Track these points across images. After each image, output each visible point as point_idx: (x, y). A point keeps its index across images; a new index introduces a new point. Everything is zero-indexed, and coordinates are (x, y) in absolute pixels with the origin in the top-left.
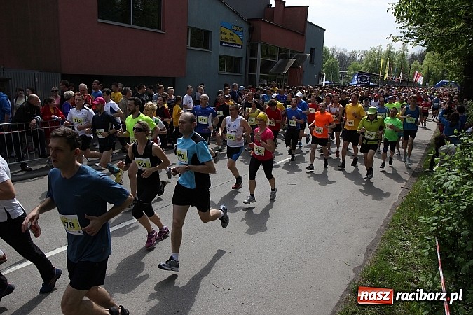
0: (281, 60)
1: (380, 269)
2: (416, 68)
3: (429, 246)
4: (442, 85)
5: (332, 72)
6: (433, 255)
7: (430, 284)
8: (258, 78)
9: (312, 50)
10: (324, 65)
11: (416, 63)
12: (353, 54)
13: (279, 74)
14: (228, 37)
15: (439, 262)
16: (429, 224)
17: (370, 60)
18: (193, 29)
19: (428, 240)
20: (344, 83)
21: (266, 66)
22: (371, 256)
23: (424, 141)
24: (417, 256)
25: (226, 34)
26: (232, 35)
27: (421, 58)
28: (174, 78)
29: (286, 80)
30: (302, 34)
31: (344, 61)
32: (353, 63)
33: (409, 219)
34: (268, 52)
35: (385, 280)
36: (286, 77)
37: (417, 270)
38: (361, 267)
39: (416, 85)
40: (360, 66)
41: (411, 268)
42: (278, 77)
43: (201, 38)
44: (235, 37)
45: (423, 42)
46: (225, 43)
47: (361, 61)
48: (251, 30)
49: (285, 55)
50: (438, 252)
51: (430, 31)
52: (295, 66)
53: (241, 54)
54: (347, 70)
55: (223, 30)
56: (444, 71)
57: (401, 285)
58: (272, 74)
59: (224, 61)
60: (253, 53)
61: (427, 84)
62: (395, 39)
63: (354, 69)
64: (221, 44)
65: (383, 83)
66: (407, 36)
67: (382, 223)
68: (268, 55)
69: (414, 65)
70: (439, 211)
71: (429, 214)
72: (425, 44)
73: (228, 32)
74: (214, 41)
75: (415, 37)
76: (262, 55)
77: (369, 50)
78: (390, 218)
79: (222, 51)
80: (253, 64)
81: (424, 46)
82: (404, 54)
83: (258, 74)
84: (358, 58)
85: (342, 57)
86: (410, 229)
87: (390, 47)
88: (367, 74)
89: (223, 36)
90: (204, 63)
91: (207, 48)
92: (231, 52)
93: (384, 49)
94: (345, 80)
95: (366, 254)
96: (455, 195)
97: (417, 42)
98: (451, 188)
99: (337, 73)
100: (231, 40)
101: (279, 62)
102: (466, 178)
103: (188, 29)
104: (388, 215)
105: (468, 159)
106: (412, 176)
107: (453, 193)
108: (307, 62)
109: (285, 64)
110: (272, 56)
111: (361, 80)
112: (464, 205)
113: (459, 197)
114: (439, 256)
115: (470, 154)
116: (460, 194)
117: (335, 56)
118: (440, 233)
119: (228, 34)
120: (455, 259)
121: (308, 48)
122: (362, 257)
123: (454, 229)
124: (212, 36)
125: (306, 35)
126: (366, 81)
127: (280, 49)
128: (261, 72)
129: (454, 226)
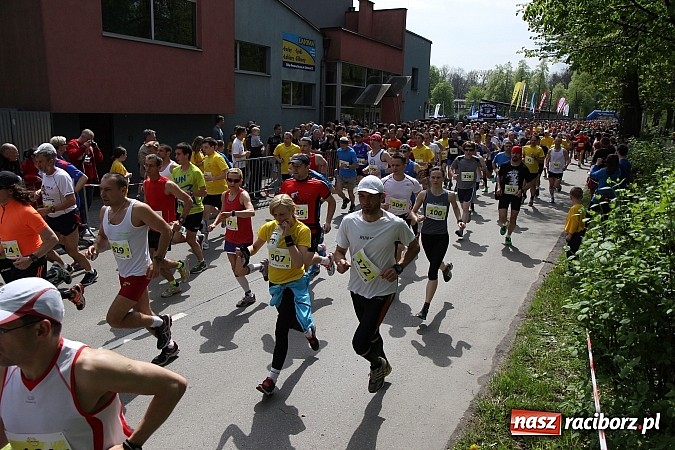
0: (370, 86)
1: (515, 378)
2: (560, 94)
3: (578, 342)
4: (595, 116)
5: (443, 97)
6: (583, 355)
8: (338, 111)
9: (415, 71)
10: (433, 92)
11: (559, 87)
12: (473, 76)
13: (368, 106)
14: (294, 54)
15: (591, 363)
16: (577, 311)
17: (496, 83)
18: (241, 43)
19: (576, 333)
20: (461, 117)
21: (349, 96)
22: (503, 360)
25: (290, 50)
26: (300, 52)
27: (566, 79)
29: (378, 114)
30: (400, 49)
31: (460, 85)
32: (473, 88)
33: (553, 305)
34: (352, 75)
35: (521, 393)
36: (378, 110)
37: (566, 376)
38: (488, 375)
39: (560, 116)
40: (482, 91)
41: (558, 374)
42: (367, 110)
43: (255, 57)
44: (304, 55)
45: (566, 57)
46: (290, 63)
47: (483, 84)
48: (327, 44)
49: (376, 78)
50: (590, 349)
51: (576, 41)
52: (390, 94)
53: (313, 78)
54: (464, 98)
55: (287, 44)
56: (597, 97)
57: (545, 399)
58: (359, 105)
59: (288, 90)
60: (330, 76)
61: (576, 116)
62: (529, 54)
63: (475, 96)
64: (284, 66)
65: (514, 115)
66: (545, 49)
67: (517, 312)
68: (351, 79)
69: (556, 89)
70: (591, 293)
71: (580, 297)
72: (568, 62)
73: (294, 47)
74: (274, 62)
75: (556, 51)
76: (344, 80)
77: (494, 69)
78: (528, 304)
79: (286, 75)
80: (330, 92)
82: (542, 74)
83: (339, 106)
84: (480, 81)
85: (457, 80)
86: (556, 320)
87: (522, 64)
88: (492, 103)
89: (286, 53)
90: (260, 92)
91: (265, 72)
92: (299, 76)
93: (515, 68)
94: (461, 113)
95: (495, 357)
96: (609, 269)
97: (559, 57)
98: (603, 259)
99: (450, 103)
100: (299, 59)
101: (368, 89)
102: (626, 246)
103: (236, 45)
104: (526, 300)
105: (627, 218)
106: (558, 245)
107: (607, 266)
108: (407, 87)
109: (376, 91)
110: (359, 81)
111: (484, 112)
112: (622, 282)
113: (616, 272)
114: (590, 355)
115: (629, 212)
116: (616, 268)
117: (447, 79)
118: (592, 322)
119: (293, 51)
120: (613, 357)
121: (408, 68)
122: (490, 361)
123: (611, 316)
124: (270, 54)
125: (405, 49)
126: (491, 112)
127: (369, 70)
128: (342, 104)
129: (610, 313)
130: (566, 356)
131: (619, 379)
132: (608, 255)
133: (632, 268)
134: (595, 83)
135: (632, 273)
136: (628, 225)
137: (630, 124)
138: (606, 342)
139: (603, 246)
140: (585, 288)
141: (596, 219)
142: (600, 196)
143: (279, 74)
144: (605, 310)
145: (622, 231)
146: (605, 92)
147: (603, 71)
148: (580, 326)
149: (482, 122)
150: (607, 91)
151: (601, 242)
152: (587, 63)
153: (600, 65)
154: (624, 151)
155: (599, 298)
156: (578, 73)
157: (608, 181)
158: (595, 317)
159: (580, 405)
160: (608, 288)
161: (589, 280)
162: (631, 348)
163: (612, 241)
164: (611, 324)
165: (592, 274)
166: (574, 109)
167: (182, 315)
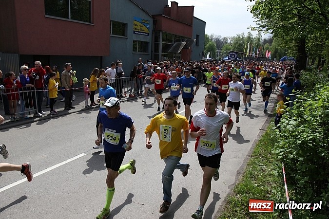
0: (176, 43)
1: (246, 186)
2: (267, 49)
3: (278, 169)
4: (284, 60)
5: (211, 49)
6: (281, 175)
7: (279, 194)
8: (160, 55)
9: (198, 36)
10: (206, 47)
11: (267, 45)
12: (225, 39)
13: (175, 53)
14: (139, 27)
15: (285, 180)
16: (277, 154)
17: (236, 43)
18: (113, 21)
19: (277, 165)
20: (220, 59)
21: (166, 48)
22: (240, 177)
24: (270, 176)
25: (137, 25)
26: (142, 26)
27: (270, 41)
28: (101, 57)
29: (179, 57)
30: (190, 25)
31: (219, 43)
32: (226, 45)
33: (265, 151)
34: (167, 38)
35: (249, 193)
36: (180, 55)
37: (271, 185)
38: (233, 184)
39: (267, 60)
40: (230, 47)
41: (267, 184)
42: (174, 55)
43: (120, 28)
44: (144, 28)
45: (271, 31)
46: (137, 32)
47: (231, 43)
48: (155, 23)
49: (179, 40)
50: (284, 172)
51: (276, 23)
52: (185, 47)
53: (148, 39)
54: (221, 50)
55: (136, 23)
56: (285, 51)
57: (260, 196)
58: (170, 53)
59: (136, 45)
60: (157, 38)
61: (275, 59)
62: (253, 29)
63: (226, 49)
64: (134, 33)
65: (246, 58)
66: (261, 26)
67: (247, 154)
68: (167, 40)
69: (266, 46)
70: (284, 145)
71: (278, 147)
73: (139, 24)
74: (129, 31)
75: (266, 28)
76: (163, 40)
77: (236, 36)
78: (253, 150)
79: (135, 37)
80: (156, 46)
81: (272, 33)
82: (259, 39)
84: (229, 42)
85: (218, 41)
86: (265, 158)
87: (250, 34)
88: (235, 52)
89: (135, 27)
90: (122, 46)
91: (125, 36)
92: (141, 38)
94: (220, 57)
95: (237, 176)
96: (294, 134)
97: (267, 31)
98: (291, 129)
99: (214, 52)
100: (141, 30)
101: (174, 45)
102: (301, 123)
103: (111, 22)
104: (251, 148)
105: (302, 109)
106: (267, 122)
107: (293, 132)
108: (194, 44)
109: (179, 45)
110: (170, 41)
111: (231, 57)
112: (300, 140)
113: (297, 135)
114: (284, 175)
115: (303, 106)
116: (297, 133)
117: (213, 40)
118: (285, 159)
120: (295, 177)
121: (194, 35)
122: (234, 178)
123: (294, 156)
124: (127, 28)
125: (193, 26)
126: (234, 57)
127: (176, 36)
128: (162, 52)
129: (294, 155)
131: (298, 187)
132: (293, 127)
133: (305, 133)
135: (305, 136)
136: (303, 112)
137: (301, 64)
138: (291, 169)
139: (290, 123)
140: (281, 143)
141: (287, 110)
143: (131, 37)
144: (291, 154)
145: (300, 115)
146: (289, 48)
148: (277, 161)
149: (230, 62)
150: (290, 48)
151: (290, 121)
152: (281, 34)
153: (287, 35)
154: (298, 76)
155: (289, 147)
156: (277, 39)
157: (293, 91)
158: (286, 157)
159: (278, 199)
160: (293, 143)
161: (284, 139)
162: (304, 172)
163: (295, 120)
164: (294, 161)
165: (285, 136)
166: (273, 56)
167: (83, 154)
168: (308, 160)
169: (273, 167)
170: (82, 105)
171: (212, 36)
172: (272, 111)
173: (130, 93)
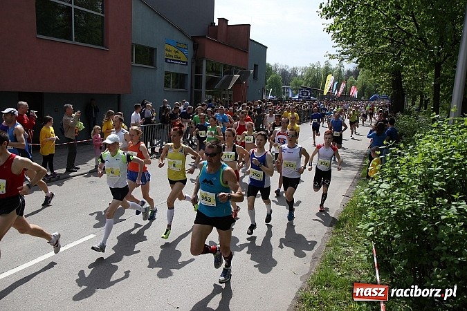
0: (225, 76)
1: (326, 275)
2: (352, 83)
3: (367, 251)
4: (375, 99)
5: (275, 85)
6: (370, 260)
8: (204, 93)
9: (256, 67)
10: (268, 81)
11: (351, 79)
12: (294, 70)
13: (224, 90)
14: (173, 54)
15: (376, 265)
16: (366, 230)
17: (310, 76)
18: (136, 45)
19: (366, 245)
20: (287, 97)
21: (211, 83)
22: (317, 264)
23: (362, 151)
25: (170, 51)
26: (177, 52)
27: (356, 73)
28: (120, 95)
29: (230, 95)
30: (246, 51)
31: (286, 76)
32: (295, 78)
33: (350, 226)
34: (212, 69)
35: (330, 286)
36: (231, 93)
37: (359, 273)
38: (308, 274)
39: (352, 98)
40: (301, 81)
41: (354, 272)
42: (223, 92)
43: (146, 55)
44: (180, 54)
45: (355, 59)
46: (170, 60)
47: (302, 76)
48: (196, 47)
49: (229, 72)
51: (362, 49)
52: (239, 81)
53: (186, 70)
54: (289, 85)
55: (168, 47)
58: (218, 89)
59: (169, 78)
60: (198, 69)
61: (363, 98)
62: (332, 57)
63: (296, 84)
64: (166, 61)
65: (323, 97)
67: (326, 231)
68: (213, 71)
69: (350, 80)
70: (374, 218)
71: (367, 220)
72: (357, 62)
73: (173, 49)
74: (159, 59)
75: (349, 55)
76: (208, 71)
77: (309, 66)
78: (334, 225)
79: (167, 68)
80: (198, 80)
82: (340, 70)
83: (204, 90)
84: (299, 74)
85: (284, 73)
86: (351, 235)
87: (327, 63)
88: (308, 89)
89: (167, 53)
90: (149, 80)
91: (152, 65)
92: (177, 69)
93: (323, 65)
94: (287, 95)
95: (312, 262)
96: (386, 201)
97: (351, 60)
98: (382, 195)
99: (279, 88)
100: (176, 57)
101: (223, 78)
102: (397, 185)
103: (133, 46)
104: (332, 223)
105: (397, 167)
106: (353, 185)
107: (385, 199)
108: (251, 78)
109: (230, 79)
110: (217, 72)
111: (302, 95)
112: (394, 210)
113: (390, 204)
114: (375, 259)
115: (398, 163)
116: (390, 200)
117: (278, 72)
118: (376, 237)
119: (173, 51)
120: (390, 261)
121: (251, 65)
122: (308, 265)
123: (388, 233)
124: (156, 53)
125: (249, 52)
126: (307, 95)
127: (225, 65)
128: (206, 88)
129: (388, 231)
130: (360, 260)
131: (394, 275)
132: (386, 192)
133: (401, 200)
134: (374, 76)
135: (401, 204)
136: (398, 171)
137: (397, 104)
138: (385, 250)
139: (382, 186)
140: (370, 214)
142: (379, 153)
144: (384, 229)
145: (394, 176)
146: (381, 83)
147: (379, 68)
148: (368, 239)
151: (381, 183)
152: (369, 64)
153: (377, 65)
154: (392, 122)
155: (381, 221)
156: (363, 70)
157: (385, 142)
158: (378, 233)
160: (386, 214)
161: (374, 209)
162: (402, 254)
163: (388, 183)
164: (388, 238)
165: (375, 205)
166: (361, 94)
167: (92, 236)
168: (407, 237)
169: (361, 248)
170: (91, 164)
171: (276, 66)
172: (359, 170)
173: (161, 147)
